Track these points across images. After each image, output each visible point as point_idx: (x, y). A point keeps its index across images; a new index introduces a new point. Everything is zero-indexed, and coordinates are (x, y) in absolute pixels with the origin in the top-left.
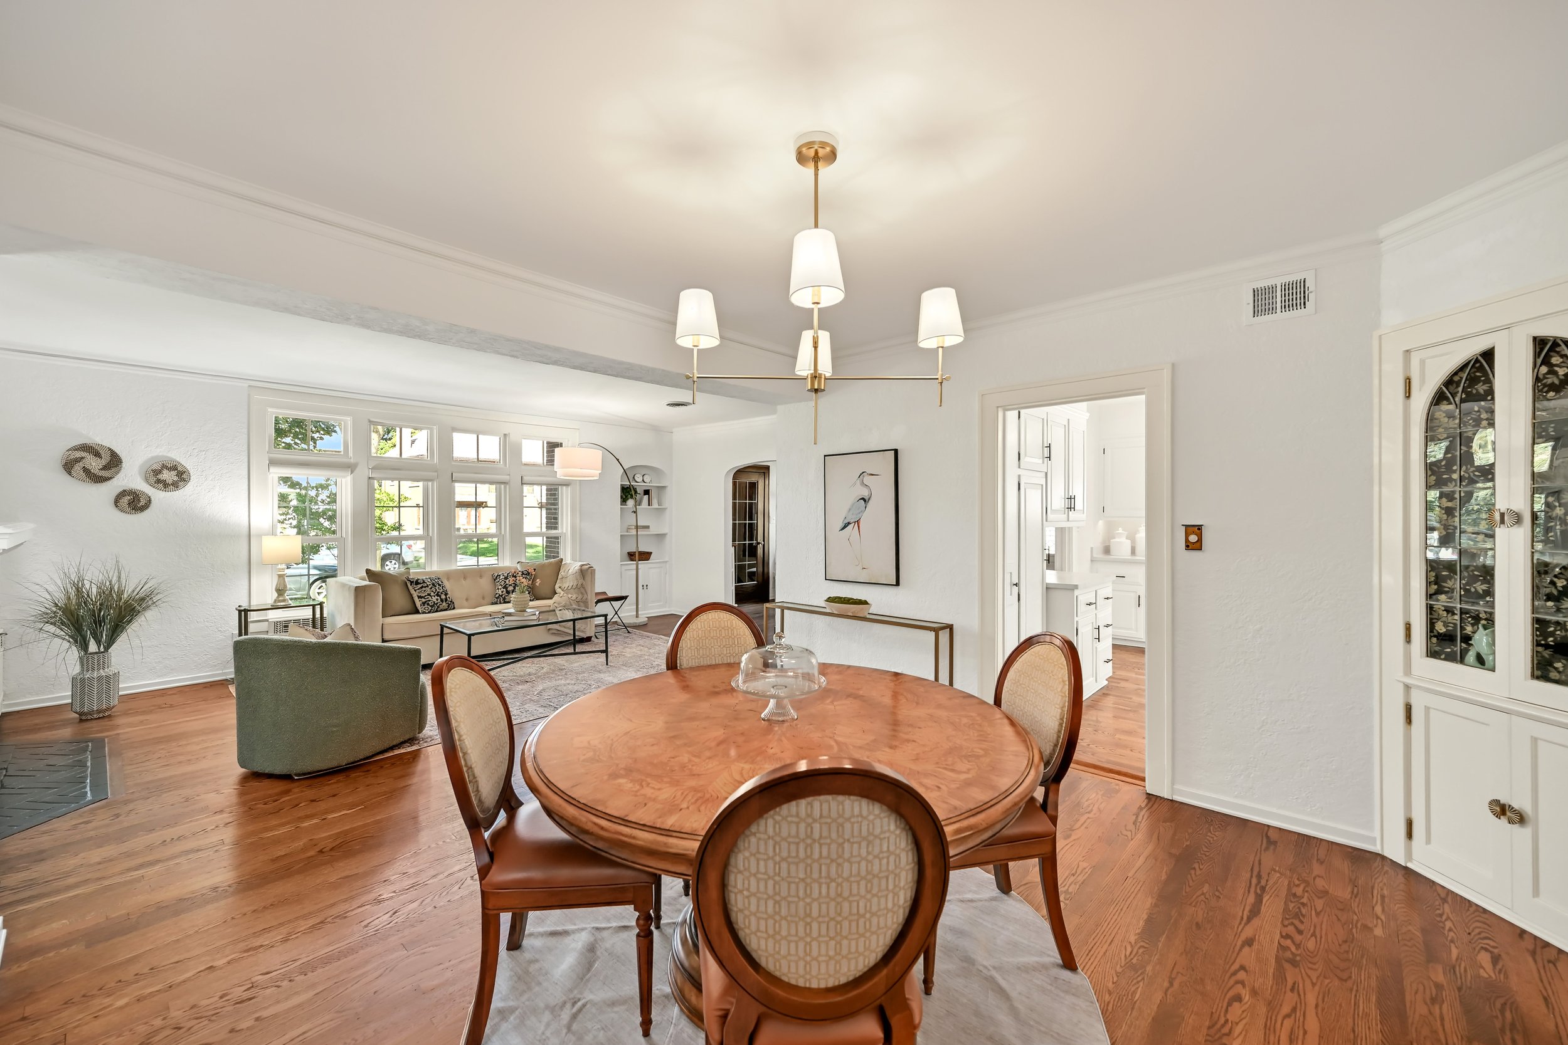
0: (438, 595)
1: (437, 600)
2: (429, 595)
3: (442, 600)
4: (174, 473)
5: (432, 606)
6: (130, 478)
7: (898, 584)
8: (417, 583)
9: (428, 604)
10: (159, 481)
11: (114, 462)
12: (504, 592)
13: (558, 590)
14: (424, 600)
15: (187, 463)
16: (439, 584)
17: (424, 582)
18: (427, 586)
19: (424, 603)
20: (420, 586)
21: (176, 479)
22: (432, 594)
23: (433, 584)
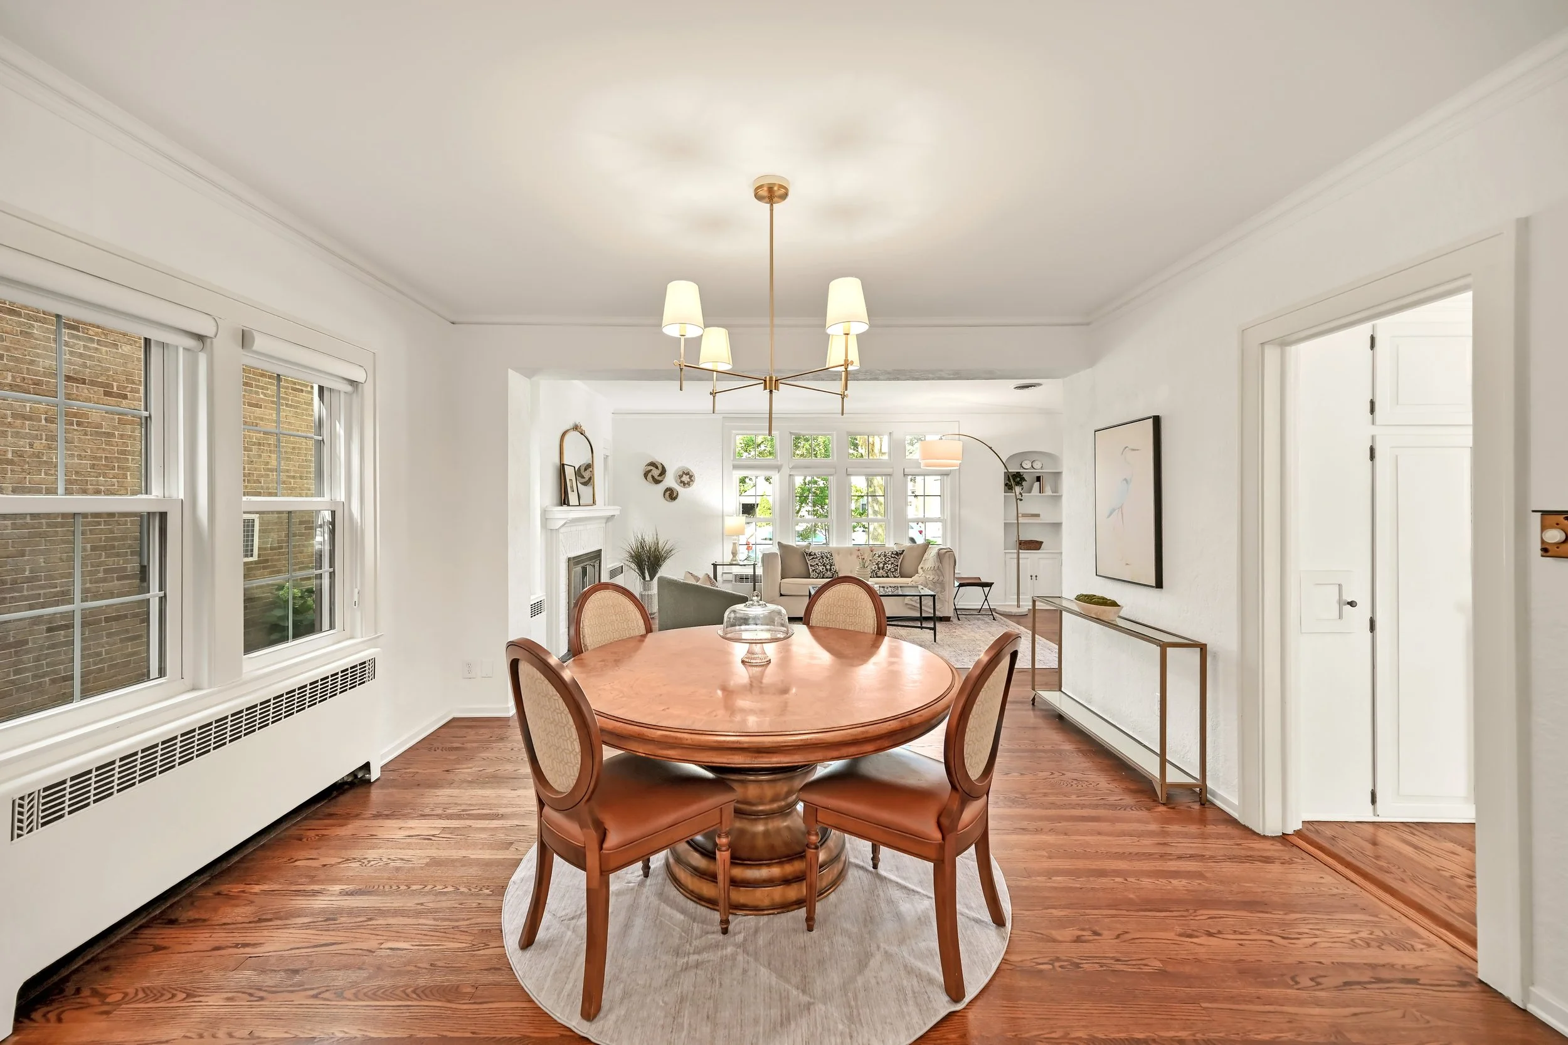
0: (824, 565)
1: (823, 569)
2: (817, 564)
3: (827, 570)
4: (688, 476)
5: (818, 574)
6: (670, 481)
7: (1159, 584)
8: (810, 555)
9: (816, 572)
10: (681, 482)
11: (663, 472)
12: (876, 568)
13: (920, 571)
14: (813, 568)
15: (694, 470)
16: (827, 558)
17: (815, 554)
18: (817, 558)
19: (813, 571)
20: (812, 557)
21: (689, 480)
22: (820, 564)
23: (822, 557)
